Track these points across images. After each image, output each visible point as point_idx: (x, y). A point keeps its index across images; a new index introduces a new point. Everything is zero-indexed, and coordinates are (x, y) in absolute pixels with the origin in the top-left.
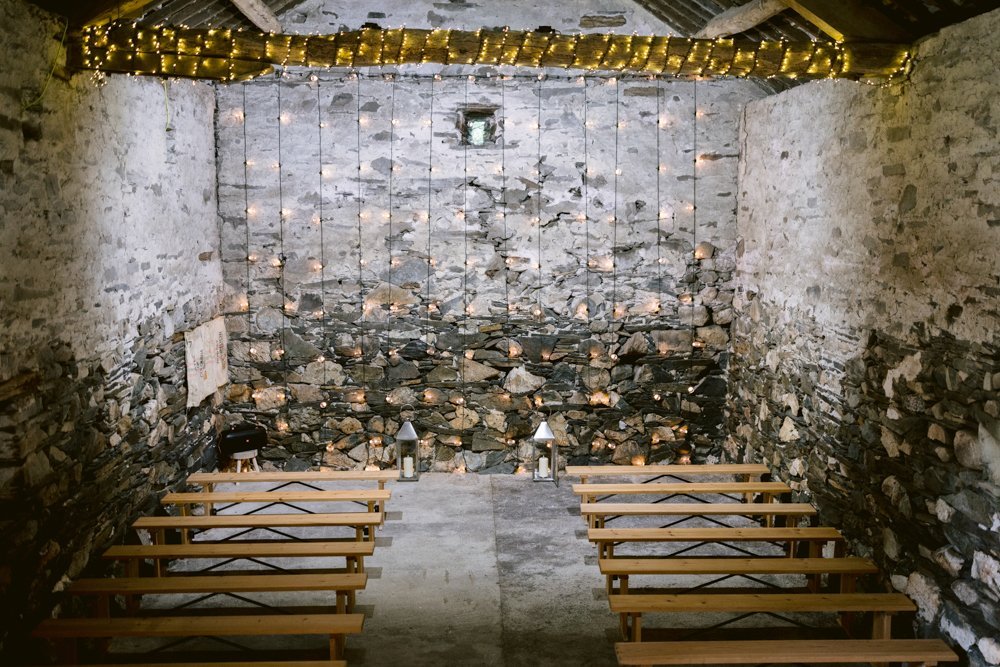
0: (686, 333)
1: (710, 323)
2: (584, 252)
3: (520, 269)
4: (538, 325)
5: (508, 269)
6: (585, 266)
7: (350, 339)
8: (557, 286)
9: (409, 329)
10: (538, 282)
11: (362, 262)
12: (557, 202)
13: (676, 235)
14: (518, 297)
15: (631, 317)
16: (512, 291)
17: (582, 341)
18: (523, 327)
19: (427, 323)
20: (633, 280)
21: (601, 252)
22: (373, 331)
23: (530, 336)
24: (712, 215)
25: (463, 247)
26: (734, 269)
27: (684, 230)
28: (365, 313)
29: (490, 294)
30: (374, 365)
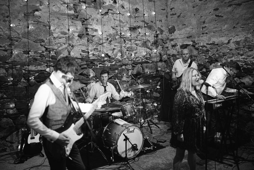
0: (154, 64)
1: (161, 61)
2: (119, 28)
3: (94, 34)
4: (102, 62)
5: (88, 34)
6: (119, 34)
7: (4, 71)
8: (109, 43)
9: (40, 65)
10: (101, 41)
11: (11, 25)
12: (107, 4)
13: (150, 24)
14: (93, 48)
15: (136, 58)
16: (90, 45)
17: (119, 69)
18: (96, 63)
19: (50, 61)
20: (137, 42)
21: (125, 29)
22: (19, 66)
23: (98, 67)
24: (160, 17)
25: (67, 22)
26: (168, 39)
27: (152, 22)
28: (13, 56)
29: (80, 46)
30: (19, 86)
